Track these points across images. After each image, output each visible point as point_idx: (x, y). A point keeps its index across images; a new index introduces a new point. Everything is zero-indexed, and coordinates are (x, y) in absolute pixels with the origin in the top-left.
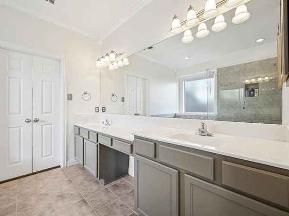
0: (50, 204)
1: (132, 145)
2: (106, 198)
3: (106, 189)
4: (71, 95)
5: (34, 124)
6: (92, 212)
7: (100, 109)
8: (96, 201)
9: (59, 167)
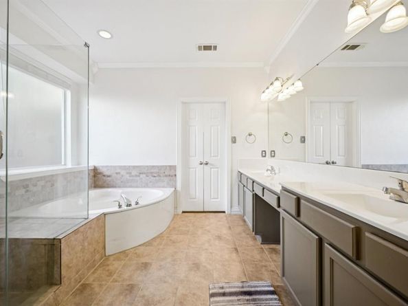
0: (210, 239)
1: (279, 198)
2: (258, 257)
3: (262, 248)
4: (235, 137)
5: (205, 166)
6: (240, 262)
7: (268, 154)
8: (247, 255)
9: (224, 212)
